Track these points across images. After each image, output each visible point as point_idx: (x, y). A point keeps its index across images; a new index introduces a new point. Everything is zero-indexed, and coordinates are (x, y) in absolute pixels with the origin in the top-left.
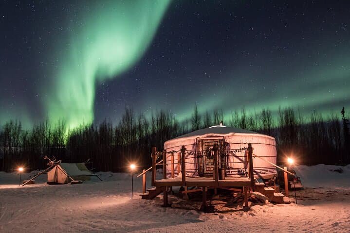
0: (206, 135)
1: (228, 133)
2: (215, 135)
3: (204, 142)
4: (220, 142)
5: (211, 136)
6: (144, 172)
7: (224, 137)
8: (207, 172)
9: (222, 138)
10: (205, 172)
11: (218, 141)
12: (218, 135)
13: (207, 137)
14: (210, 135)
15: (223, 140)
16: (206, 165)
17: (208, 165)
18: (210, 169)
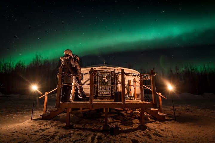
0: (100, 67)
1: (117, 67)
2: (108, 67)
3: (99, 72)
4: (111, 73)
5: (105, 69)
6: (46, 94)
7: (114, 69)
8: (101, 95)
9: (113, 70)
10: (99, 95)
11: (110, 72)
12: (110, 68)
13: (102, 69)
14: (104, 67)
15: (113, 71)
16: (100, 90)
17: (101, 90)
18: (103, 93)
